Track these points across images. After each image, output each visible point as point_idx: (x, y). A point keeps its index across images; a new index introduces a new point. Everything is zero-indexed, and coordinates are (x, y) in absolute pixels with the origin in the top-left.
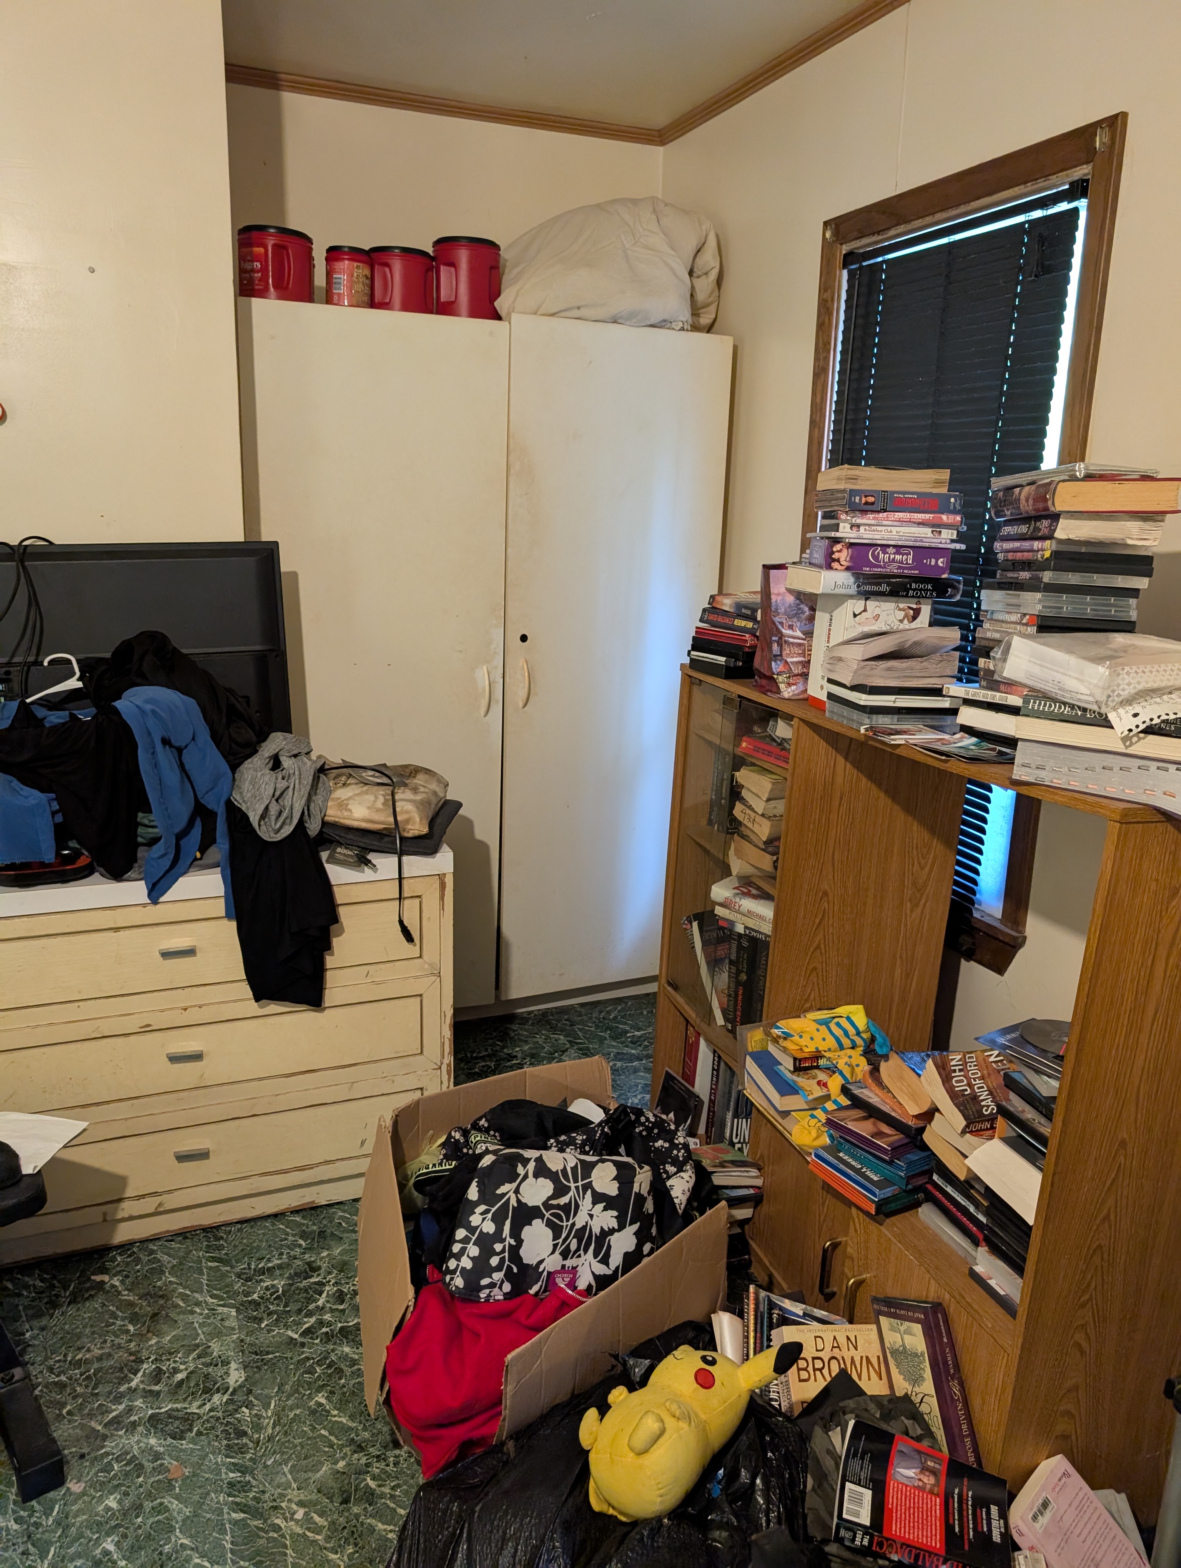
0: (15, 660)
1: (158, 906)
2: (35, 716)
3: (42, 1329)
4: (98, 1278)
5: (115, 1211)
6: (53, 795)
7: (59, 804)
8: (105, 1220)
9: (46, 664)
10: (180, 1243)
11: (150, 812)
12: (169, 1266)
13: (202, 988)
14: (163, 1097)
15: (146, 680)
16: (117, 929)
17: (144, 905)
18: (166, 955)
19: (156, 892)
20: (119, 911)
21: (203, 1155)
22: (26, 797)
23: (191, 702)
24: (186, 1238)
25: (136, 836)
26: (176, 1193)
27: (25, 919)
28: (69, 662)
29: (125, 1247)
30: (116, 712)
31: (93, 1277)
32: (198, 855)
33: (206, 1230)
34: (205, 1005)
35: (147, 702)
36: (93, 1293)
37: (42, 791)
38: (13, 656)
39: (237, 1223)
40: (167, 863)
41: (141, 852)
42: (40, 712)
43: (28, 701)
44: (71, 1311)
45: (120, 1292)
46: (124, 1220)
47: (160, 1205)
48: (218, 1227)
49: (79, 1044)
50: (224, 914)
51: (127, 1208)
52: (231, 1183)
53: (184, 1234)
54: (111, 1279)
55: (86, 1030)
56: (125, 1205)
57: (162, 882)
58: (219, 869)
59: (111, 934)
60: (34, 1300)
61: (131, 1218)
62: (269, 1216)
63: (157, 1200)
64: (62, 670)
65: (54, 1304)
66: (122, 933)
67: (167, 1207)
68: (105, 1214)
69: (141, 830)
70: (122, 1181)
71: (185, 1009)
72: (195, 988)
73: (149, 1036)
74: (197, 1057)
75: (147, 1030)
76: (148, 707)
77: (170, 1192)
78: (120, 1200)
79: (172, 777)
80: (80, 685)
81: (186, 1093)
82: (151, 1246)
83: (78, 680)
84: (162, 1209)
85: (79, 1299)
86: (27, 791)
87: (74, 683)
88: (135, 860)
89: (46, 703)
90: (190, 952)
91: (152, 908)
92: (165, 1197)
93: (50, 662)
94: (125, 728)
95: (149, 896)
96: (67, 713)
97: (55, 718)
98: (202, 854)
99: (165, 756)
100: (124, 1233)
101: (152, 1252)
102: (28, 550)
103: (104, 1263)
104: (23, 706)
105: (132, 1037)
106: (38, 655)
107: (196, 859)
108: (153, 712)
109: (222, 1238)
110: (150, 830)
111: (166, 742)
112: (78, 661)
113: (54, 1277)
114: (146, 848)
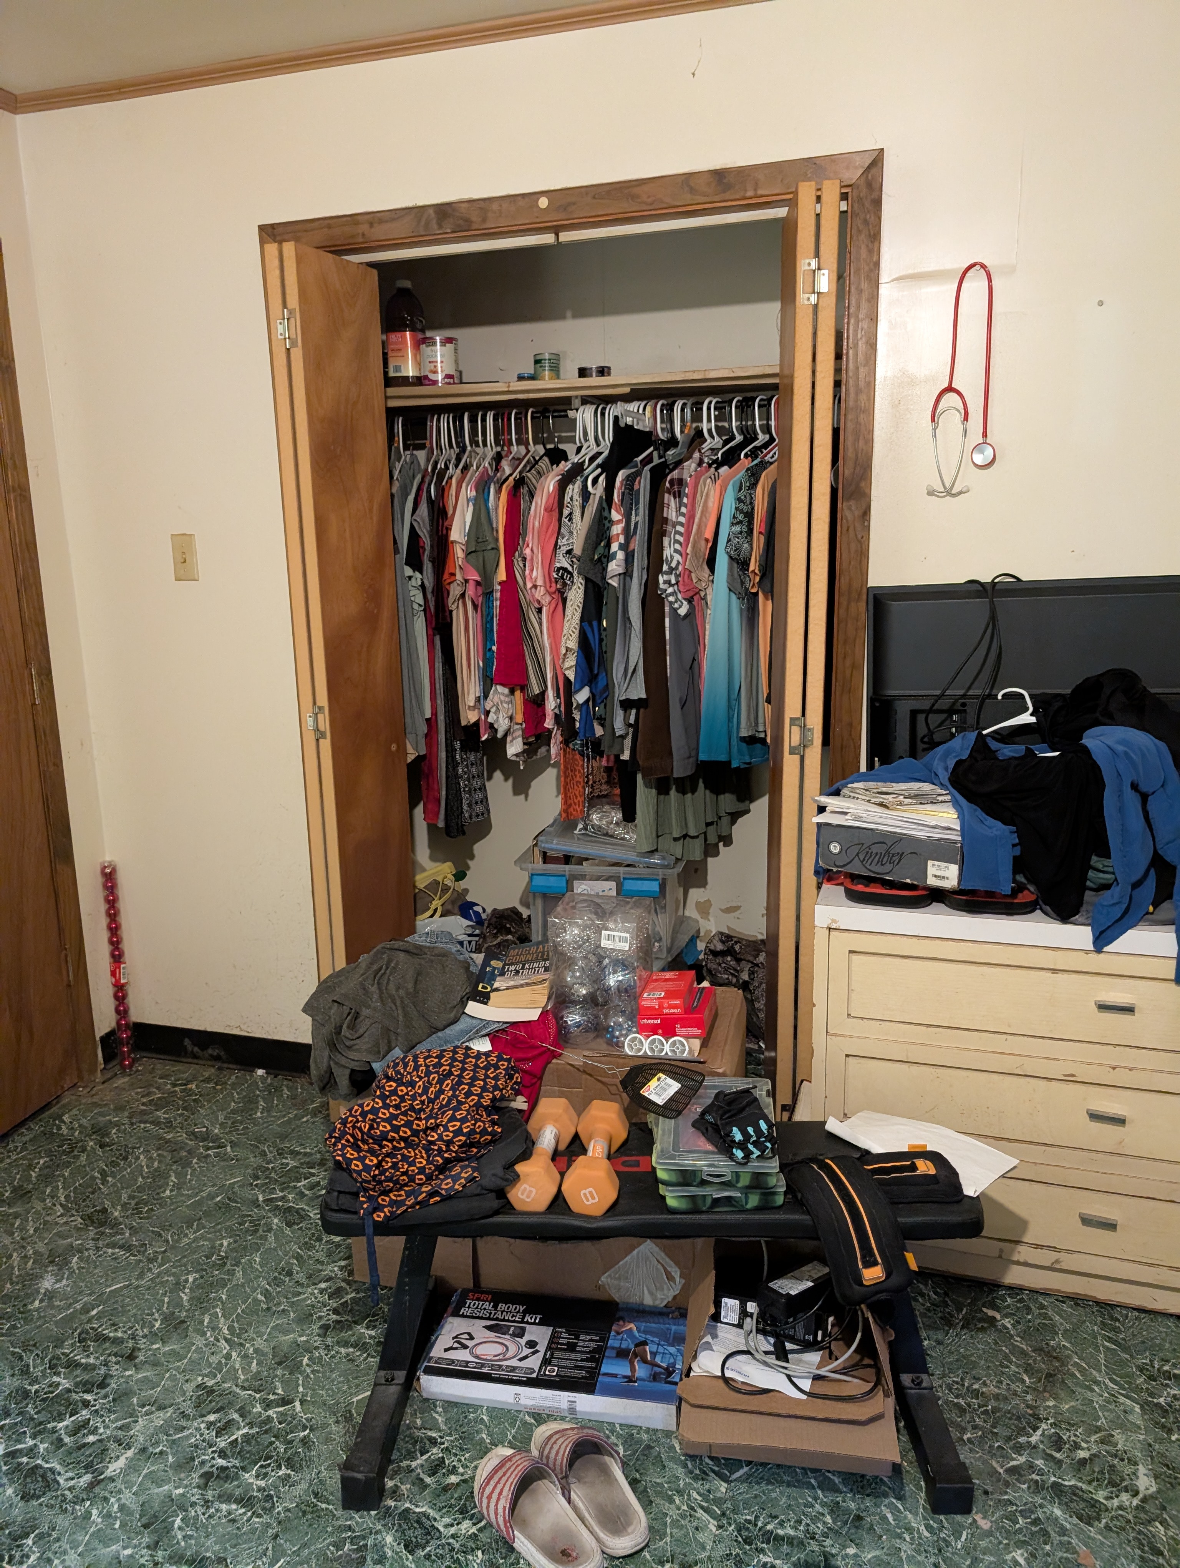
0: (971, 692)
1: (1102, 955)
2: (989, 748)
3: (939, 1343)
4: (990, 1313)
5: (1012, 1251)
6: (1014, 828)
7: (1019, 837)
8: (1000, 1257)
9: (1000, 697)
10: (1071, 1307)
11: (1109, 858)
12: (1062, 1328)
13: (1135, 1051)
14: (1075, 1152)
15: (1109, 719)
16: (1055, 971)
17: (1087, 952)
18: (1104, 1007)
19: (1102, 940)
20: (1060, 953)
21: (1111, 1226)
22: (990, 828)
23: (1162, 745)
24: (1077, 1304)
25: (1086, 879)
26: (1075, 1256)
27: (970, 944)
28: (1022, 696)
29: (1015, 1290)
30: (1086, 750)
31: (984, 1310)
32: (1151, 909)
33: (1100, 1304)
34: (1136, 1069)
35: (1119, 742)
36: (985, 1325)
37: (1005, 823)
38: (969, 689)
39: (1134, 1309)
40: (1118, 912)
41: (1088, 895)
42: (994, 745)
43: (985, 732)
44: (965, 1335)
45: (1012, 1336)
46: (1018, 1263)
47: (1057, 1261)
48: (1113, 1306)
49: (1001, 1077)
50: (1173, 977)
51: (1023, 1253)
52: (1135, 1265)
53: (1077, 1300)
54: (1002, 1318)
55: (1010, 1064)
56: (1021, 1248)
57: (1109, 932)
58: (1173, 927)
59: (1048, 974)
60: (928, 1310)
61: (1026, 1264)
62: (1171, 1315)
63: (1054, 1256)
64: (1016, 705)
65: (948, 1322)
66: (1060, 976)
67: (1064, 1266)
68: (1001, 1251)
69: (1091, 874)
70: (1023, 1224)
71: (1114, 1068)
72: (1127, 1049)
73: (1071, 1085)
74: (1120, 1121)
75: (1070, 1079)
76: (1120, 748)
77: (1069, 1251)
78: (1018, 1242)
79: (1136, 822)
80: (1033, 719)
81: (1100, 1155)
82: (1041, 1299)
83: (1032, 715)
84: (1058, 1266)
85: (971, 1326)
86: (990, 821)
87: (1027, 718)
88: (1081, 903)
89: (999, 736)
90: (1129, 1010)
91: (1094, 956)
92: (1062, 1256)
93: (1003, 695)
94: (1095, 769)
95: (1094, 943)
96: (1023, 747)
97: (1008, 751)
98: (1155, 908)
99: (1132, 800)
100: (1014, 1276)
101: (1042, 1307)
102: (997, 587)
103: (993, 1298)
104: (981, 737)
105: (1054, 1083)
106: (992, 688)
107: (1148, 913)
108: (1126, 753)
109: (1117, 1320)
110: (1102, 875)
111: (1134, 787)
112: (1031, 696)
113: (946, 1294)
114: (1093, 893)
